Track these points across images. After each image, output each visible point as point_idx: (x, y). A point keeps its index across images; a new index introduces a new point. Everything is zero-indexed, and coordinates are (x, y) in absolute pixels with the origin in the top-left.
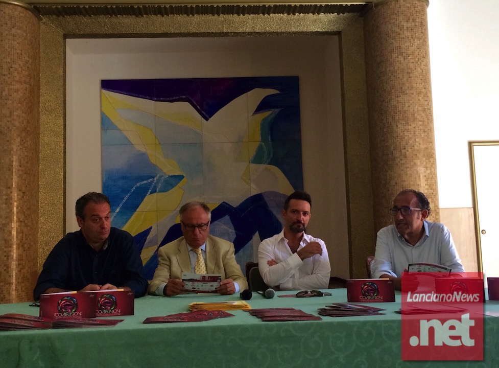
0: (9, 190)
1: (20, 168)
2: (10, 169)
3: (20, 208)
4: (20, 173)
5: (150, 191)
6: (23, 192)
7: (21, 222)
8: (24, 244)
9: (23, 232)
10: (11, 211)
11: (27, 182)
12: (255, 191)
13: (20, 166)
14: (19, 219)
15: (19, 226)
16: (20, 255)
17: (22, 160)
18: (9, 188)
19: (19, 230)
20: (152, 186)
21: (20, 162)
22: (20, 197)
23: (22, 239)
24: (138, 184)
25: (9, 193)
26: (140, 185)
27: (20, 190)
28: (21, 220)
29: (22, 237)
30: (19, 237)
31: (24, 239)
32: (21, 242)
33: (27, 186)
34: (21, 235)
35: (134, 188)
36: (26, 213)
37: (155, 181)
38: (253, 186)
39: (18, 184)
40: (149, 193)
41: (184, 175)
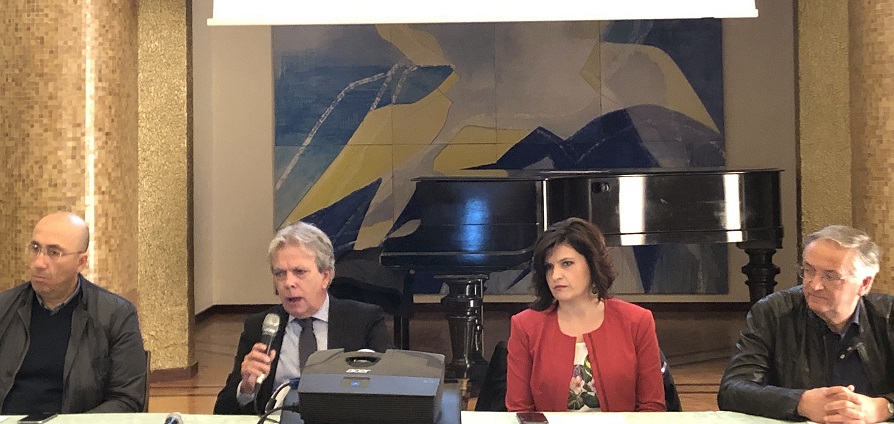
0: (78, 129)
1: (100, 84)
2: (80, 88)
3: (100, 166)
4: (101, 93)
5: (378, 99)
6: (107, 134)
7: (103, 193)
8: (110, 237)
9: (107, 215)
10: (83, 171)
11: (113, 111)
12: (610, 104)
13: (100, 80)
14: (100, 188)
15: (100, 202)
16: (103, 260)
17: (104, 66)
18: (79, 125)
19: (100, 212)
20: (383, 91)
21: (100, 71)
22: (100, 144)
23: (107, 228)
24: (352, 85)
25: (79, 135)
26: (356, 87)
27: (100, 130)
28: (103, 189)
29: (106, 222)
30: (100, 225)
31: (110, 229)
32: (103, 234)
33: (113, 120)
34: (103, 220)
35: (342, 93)
36: (113, 175)
37: (389, 79)
38: (606, 91)
39: (96, 117)
40: (375, 105)
41: (453, 66)
